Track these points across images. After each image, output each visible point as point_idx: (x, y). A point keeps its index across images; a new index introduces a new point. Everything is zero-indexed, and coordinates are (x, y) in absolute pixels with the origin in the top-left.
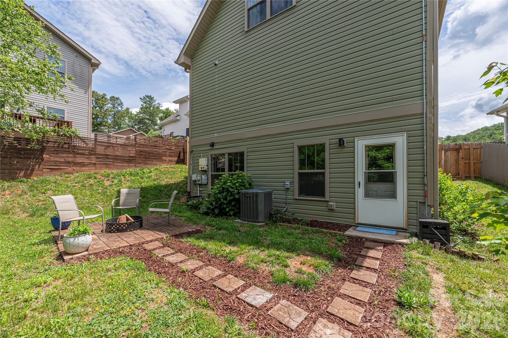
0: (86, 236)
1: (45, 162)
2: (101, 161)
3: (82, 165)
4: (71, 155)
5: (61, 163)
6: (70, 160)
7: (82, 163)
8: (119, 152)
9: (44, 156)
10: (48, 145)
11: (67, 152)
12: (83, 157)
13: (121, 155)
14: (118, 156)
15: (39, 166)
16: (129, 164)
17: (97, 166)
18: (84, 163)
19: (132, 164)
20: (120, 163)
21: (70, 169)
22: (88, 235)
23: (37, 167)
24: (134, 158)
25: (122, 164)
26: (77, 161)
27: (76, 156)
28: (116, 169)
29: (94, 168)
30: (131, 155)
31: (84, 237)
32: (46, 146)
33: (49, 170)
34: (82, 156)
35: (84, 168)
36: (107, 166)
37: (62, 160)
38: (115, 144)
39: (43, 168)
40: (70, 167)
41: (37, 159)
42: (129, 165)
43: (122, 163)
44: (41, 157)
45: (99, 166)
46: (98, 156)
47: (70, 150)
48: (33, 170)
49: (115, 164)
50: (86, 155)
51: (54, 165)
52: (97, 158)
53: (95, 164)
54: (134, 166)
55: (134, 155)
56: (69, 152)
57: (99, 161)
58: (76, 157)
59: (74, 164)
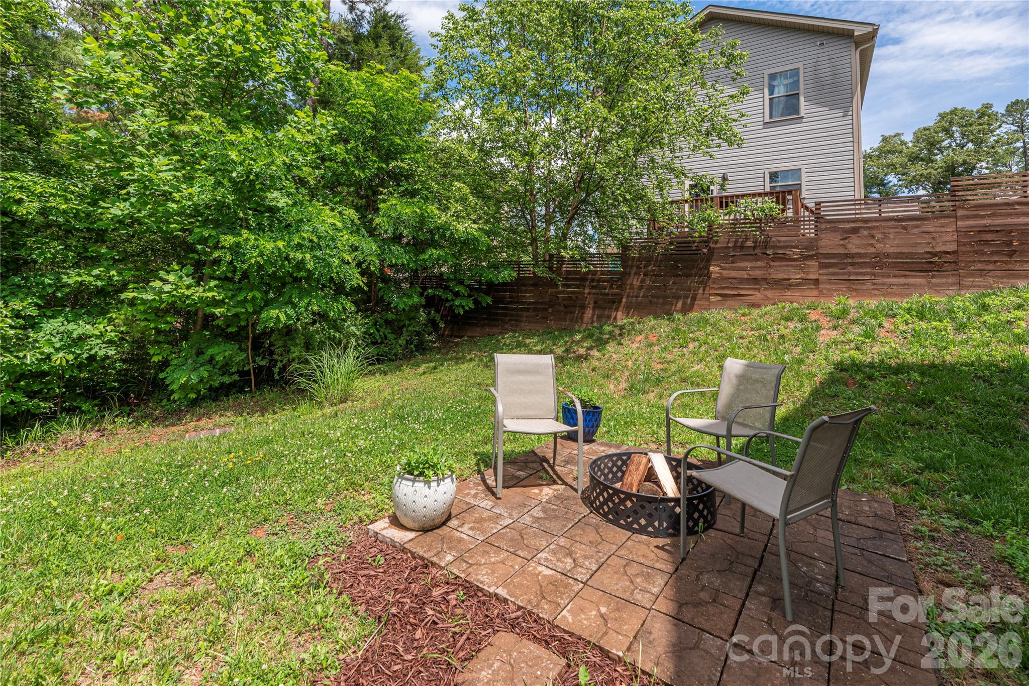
0: (416, 484)
1: (714, 283)
2: (834, 274)
3: (783, 285)
4: (759, 263)
5: (741, 281)
6: (758, 273)
7: (785, 279)
8: (892, 245)
9: (711, 268)
10: (717, 246)
11: (751, 257)
12: (787, 266)
13: (898, 250)
14: (888, 256)
15: (704, 290)
16: (933, 277)
17: (821, 286)
18: (789, 279)
19: (944, 277)
20: (895, 276)
21: (757, 296)
22: (422, 484)
23: (701, 291)
24: (949, 258)
25: (902, 280)
26: (773, 276)
27: (772, 264)
28: (884, 295)
29: (815, 293)
30: (938, 249)
31: (410, 483)
32: (714, 248)
33: (719, 298)
34: (784, 263)
35: (789, 293)
36: (853, 286)
37: (744, 275)
38: (876, 220)
39: (711, 295)
40: (758, 290)
41: (700, 276)
42: (934, 280)
43: (905, 276)
44: (706, 272)
45: (828, 286)
46: (827, 261)
47: (757, 251)
48: (694, 298)
49: (880, 280)
50: (795, 260)
51: (728, 288)
52: (822, 266)
53: (816, 282)
54: (953, 284)
55: (952, 247)
56: (756, 258)
57: (827, 275)
58: (771, 266)
59: (768, 284)
